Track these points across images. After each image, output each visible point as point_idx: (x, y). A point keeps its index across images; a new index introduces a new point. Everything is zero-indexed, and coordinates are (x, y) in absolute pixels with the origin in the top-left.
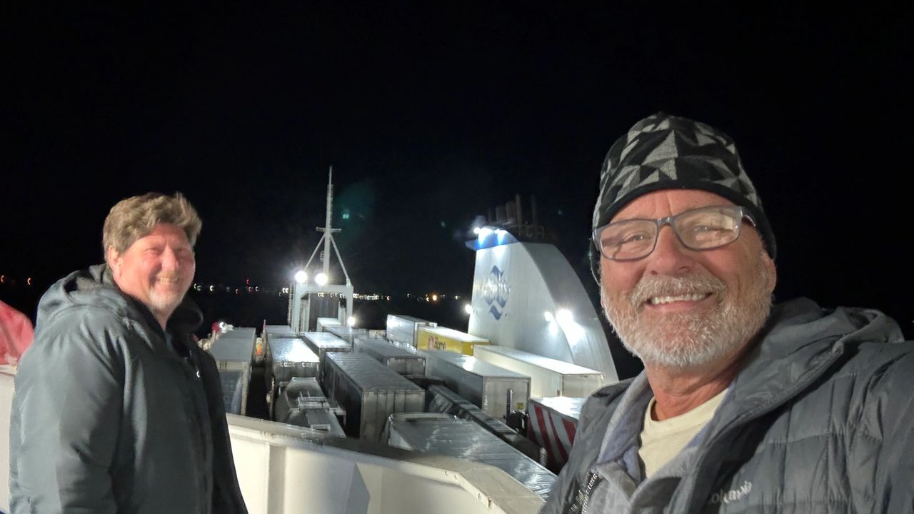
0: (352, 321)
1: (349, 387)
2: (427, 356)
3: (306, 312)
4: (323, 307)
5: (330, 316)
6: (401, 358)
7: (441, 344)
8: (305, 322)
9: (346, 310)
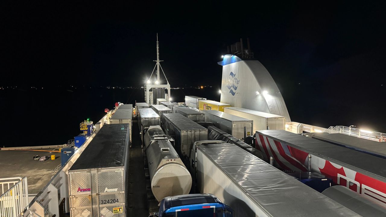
0: (171, 99)
1: (174, 129)
2: (204, 113)
3: (152, 96)
4: (158, 94)
5: (161, 98)
6: (194, 114)
7: (209, 107)
8: (152, 100)
9: (168, 95)
